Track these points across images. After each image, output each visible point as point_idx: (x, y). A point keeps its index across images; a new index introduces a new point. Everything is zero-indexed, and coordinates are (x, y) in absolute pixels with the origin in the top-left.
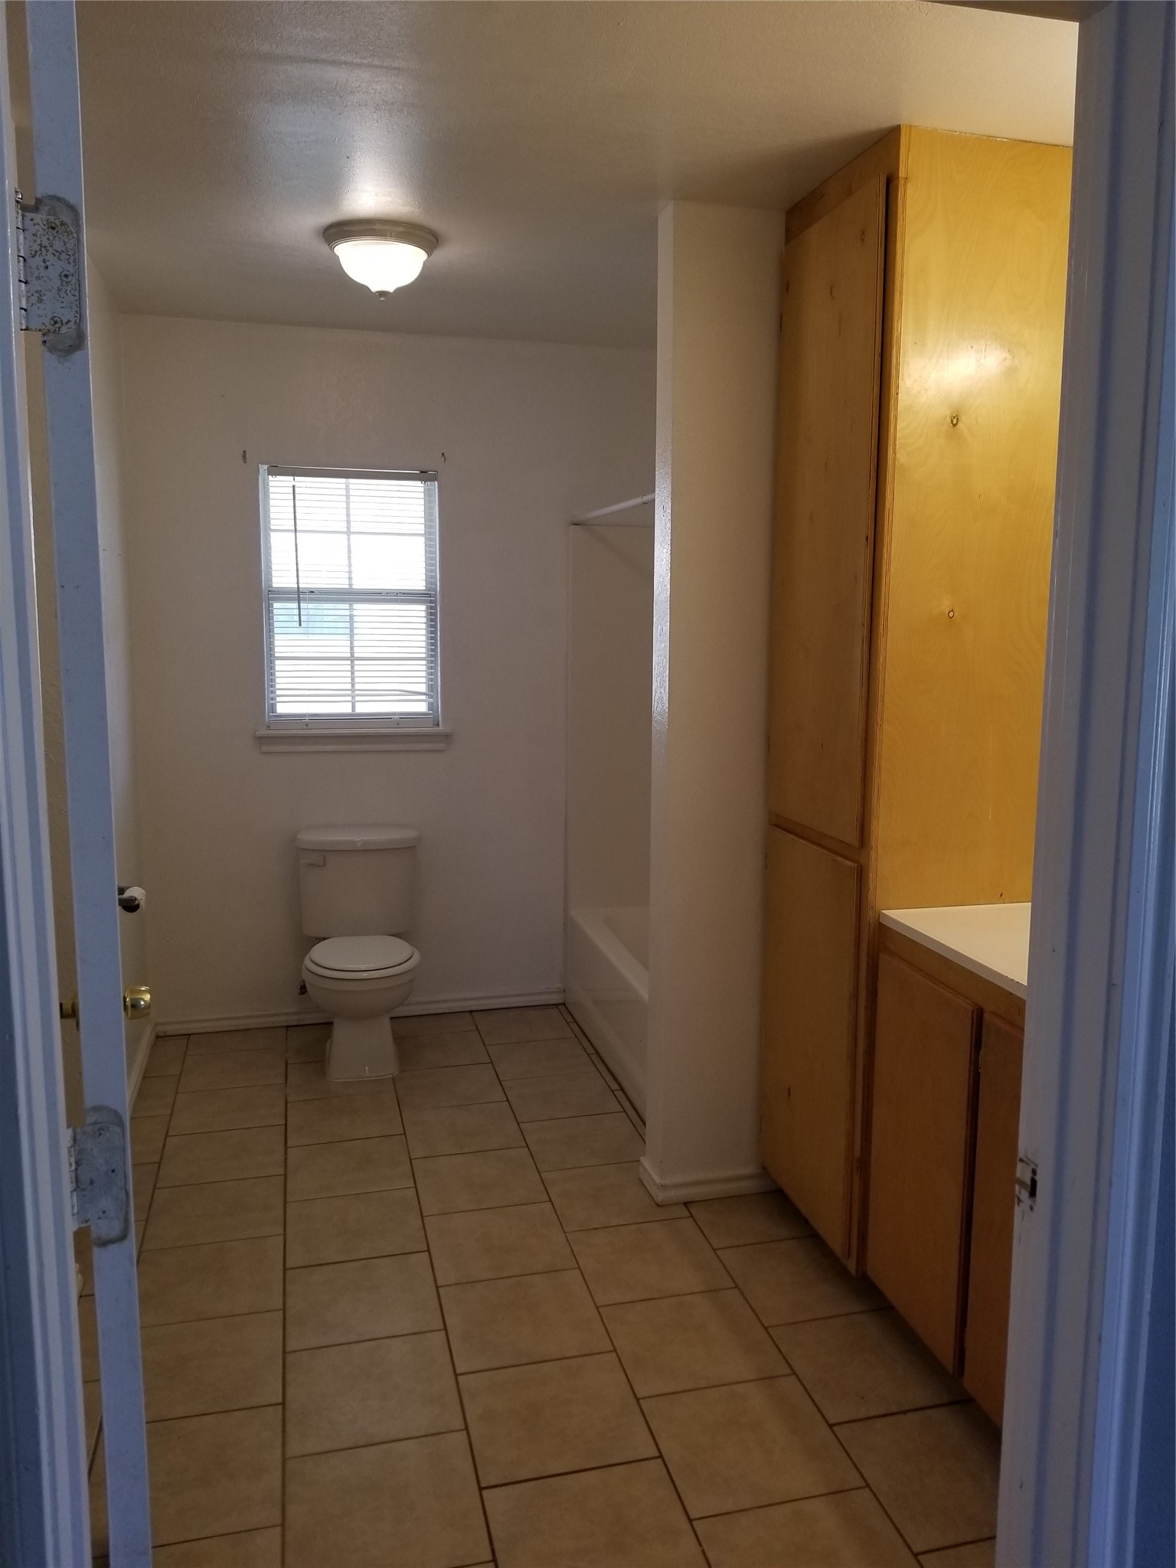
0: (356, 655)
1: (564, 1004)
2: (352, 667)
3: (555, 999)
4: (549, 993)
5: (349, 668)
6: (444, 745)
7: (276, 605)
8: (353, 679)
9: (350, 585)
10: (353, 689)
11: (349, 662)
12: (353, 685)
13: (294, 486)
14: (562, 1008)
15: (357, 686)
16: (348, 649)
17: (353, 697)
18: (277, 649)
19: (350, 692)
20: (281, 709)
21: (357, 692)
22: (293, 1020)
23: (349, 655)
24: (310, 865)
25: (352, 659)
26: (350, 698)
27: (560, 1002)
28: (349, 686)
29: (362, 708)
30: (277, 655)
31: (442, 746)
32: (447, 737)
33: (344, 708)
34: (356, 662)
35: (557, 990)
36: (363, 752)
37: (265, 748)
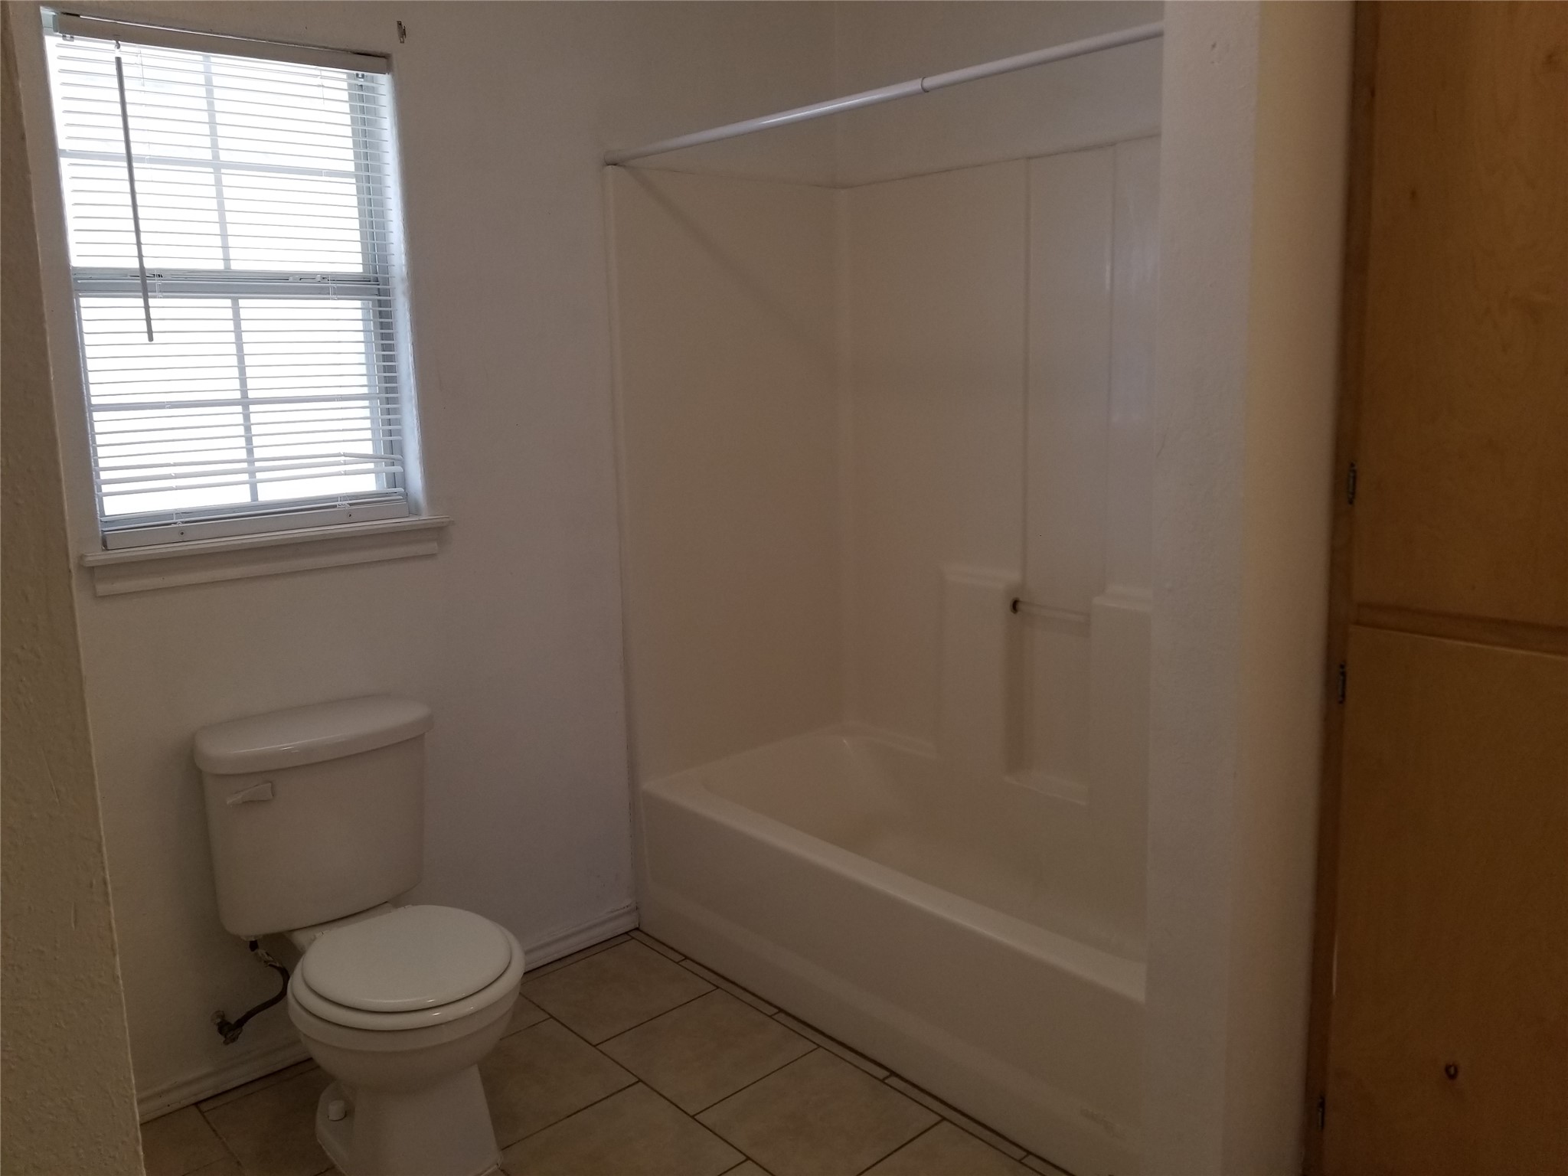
0: (251, 395)
1: (637, 929)
2: (247, 417)
3: (625, 924)
4: (617, 917)
5: (240, 419)
6: (436, 544)
7: (84, 302)
8: (249, 440)
9: (227, 260)
10: (251, 459)
11: (239, 409)
12: (250, 452)
13: (118, 60)
14: (635, 934)
15: (258, 453)
16: (236, 384)
17: (252, 474)
18: (94, 390)
19: (245, 465)
20: (114, 506)
21: (257, 464)
22: (208, 1088)
23: (237, 395)
24: (245, 803)
25: (245, 402)
26: (245, 477)
27: (632, 926)
28: (242, 454)
29: (271, 493)
30: (94, 401)
31: (432, 547)
32: (436, 532)
33: (237, 496)
34: (252, 408)
35: (626, 910)
36: (276, 576)
37: (102, 588)
